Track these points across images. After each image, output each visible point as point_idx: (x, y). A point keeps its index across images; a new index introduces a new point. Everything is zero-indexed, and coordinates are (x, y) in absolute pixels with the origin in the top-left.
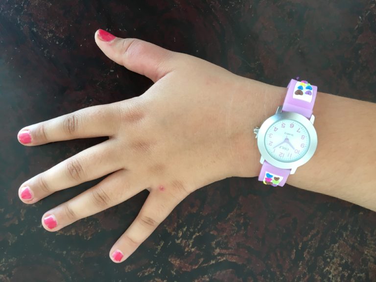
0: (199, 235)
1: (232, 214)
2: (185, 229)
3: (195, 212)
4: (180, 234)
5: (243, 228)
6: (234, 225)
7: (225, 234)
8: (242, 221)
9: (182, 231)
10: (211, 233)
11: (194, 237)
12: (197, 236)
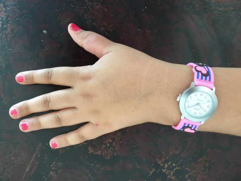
0: (179, 169)
1: (202, 159)
2: (169, 164)
3: (177, 153)
4: (166, 166)
5: (207, 169)
6: (202, 166)
7: (195, 171)
8: (207, 165)
9: (168, 164)
10: (186, 169)
11: (175, 169)
12: (177, 169)
